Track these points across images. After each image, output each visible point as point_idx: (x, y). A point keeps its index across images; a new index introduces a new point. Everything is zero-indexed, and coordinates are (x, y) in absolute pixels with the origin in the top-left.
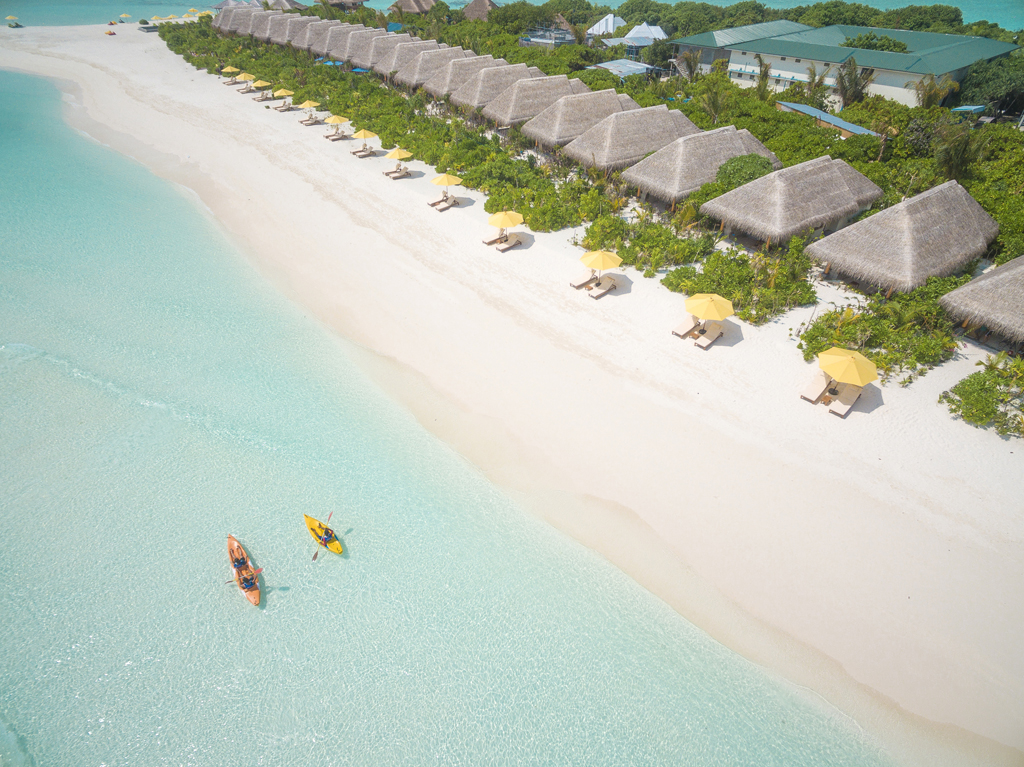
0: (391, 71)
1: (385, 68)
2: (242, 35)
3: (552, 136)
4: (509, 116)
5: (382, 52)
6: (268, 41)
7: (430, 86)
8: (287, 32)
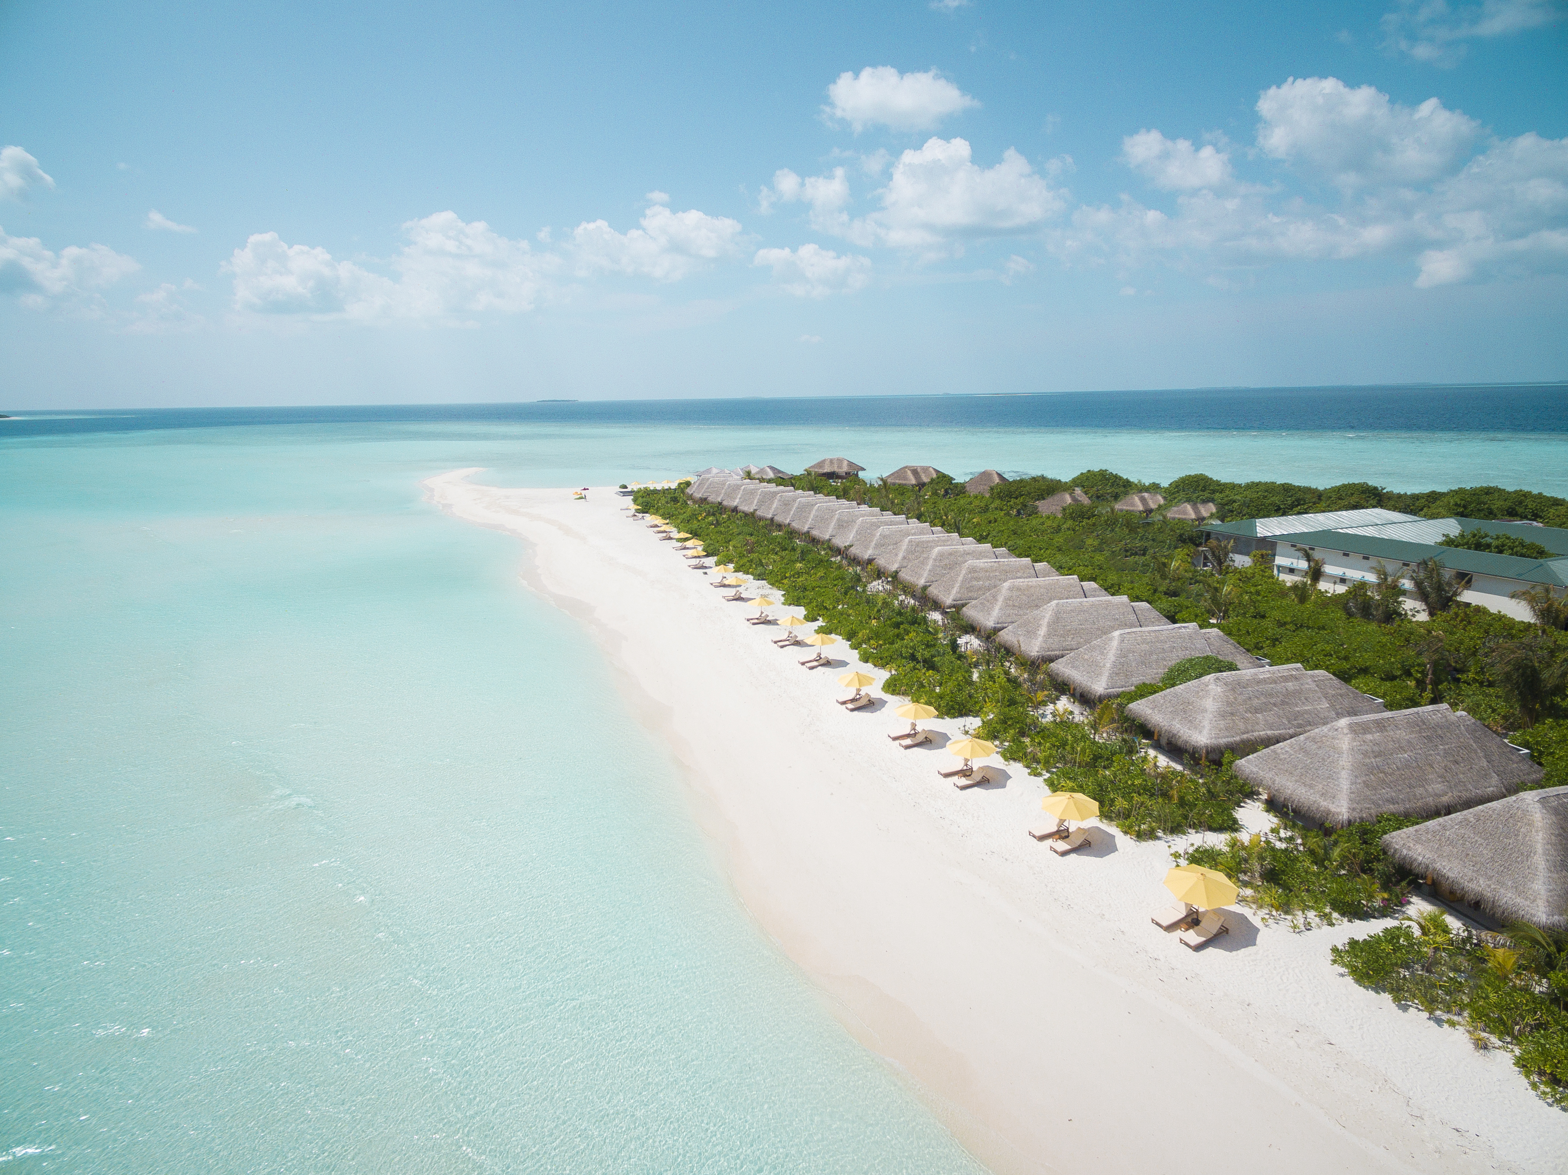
0: (848, 544)
1: (840, 542)
2: (712, 503)
3: (989, 621)
4: (951, 597)
5: (842, 525)
6: (735, 510)
7: (881, 562)
8: (755, 502)
